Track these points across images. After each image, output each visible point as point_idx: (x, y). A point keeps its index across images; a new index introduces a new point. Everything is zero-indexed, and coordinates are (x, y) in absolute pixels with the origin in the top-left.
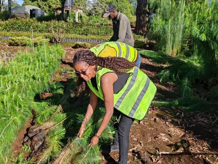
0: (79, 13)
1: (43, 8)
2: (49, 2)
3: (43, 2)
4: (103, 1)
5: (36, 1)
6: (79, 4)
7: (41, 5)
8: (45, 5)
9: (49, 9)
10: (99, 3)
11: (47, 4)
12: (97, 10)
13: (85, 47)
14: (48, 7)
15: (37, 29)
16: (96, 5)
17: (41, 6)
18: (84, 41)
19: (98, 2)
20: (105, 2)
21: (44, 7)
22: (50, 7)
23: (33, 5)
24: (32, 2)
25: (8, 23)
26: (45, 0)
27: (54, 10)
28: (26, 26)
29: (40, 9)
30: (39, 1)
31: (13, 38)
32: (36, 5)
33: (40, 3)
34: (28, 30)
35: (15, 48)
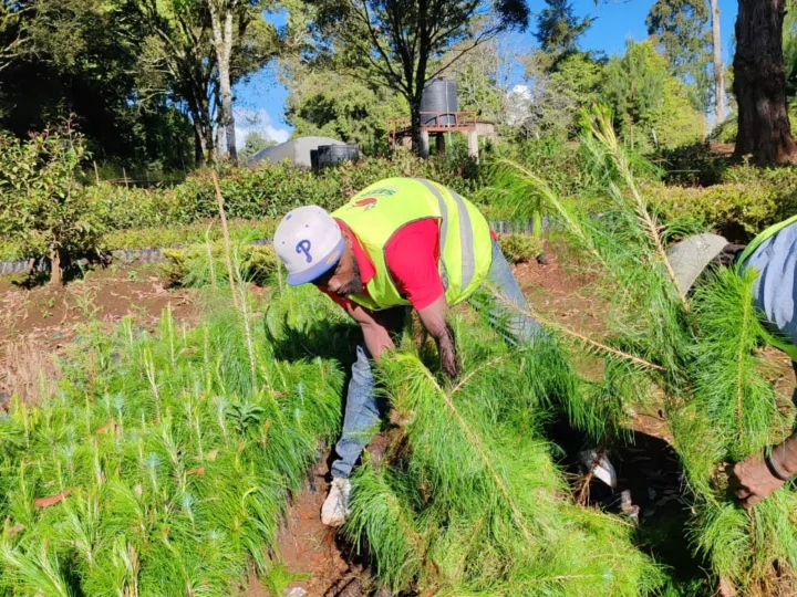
0: (482, 136)
1: (357, 140)
2: (375, 117)
3: (356, 121)
5: (332, 122)
6: (479, 107)
7: (350, 133)
8: (363, 129)
9: (376, 141)
10: (553, 93)
11: (367, 124)
12: (547, 118)
14: (373, 136)
16: (542, 102)
17: (348, 137)
18: (509, 228)
19: (550, 91)
20: (575, 86)
21: (360, 136)
22: (379, 133)
23: (323, 135)
24: (320, 127)
25: (184, 192)
26: (359, 113)
27: (390, 140)
28: (255, 198)
29: (343, 144)
30: (342, 119)
31: (174, 253)
32: (333, 133)
33: (346, 124)
34: (265, 214)
35: (186, 297)
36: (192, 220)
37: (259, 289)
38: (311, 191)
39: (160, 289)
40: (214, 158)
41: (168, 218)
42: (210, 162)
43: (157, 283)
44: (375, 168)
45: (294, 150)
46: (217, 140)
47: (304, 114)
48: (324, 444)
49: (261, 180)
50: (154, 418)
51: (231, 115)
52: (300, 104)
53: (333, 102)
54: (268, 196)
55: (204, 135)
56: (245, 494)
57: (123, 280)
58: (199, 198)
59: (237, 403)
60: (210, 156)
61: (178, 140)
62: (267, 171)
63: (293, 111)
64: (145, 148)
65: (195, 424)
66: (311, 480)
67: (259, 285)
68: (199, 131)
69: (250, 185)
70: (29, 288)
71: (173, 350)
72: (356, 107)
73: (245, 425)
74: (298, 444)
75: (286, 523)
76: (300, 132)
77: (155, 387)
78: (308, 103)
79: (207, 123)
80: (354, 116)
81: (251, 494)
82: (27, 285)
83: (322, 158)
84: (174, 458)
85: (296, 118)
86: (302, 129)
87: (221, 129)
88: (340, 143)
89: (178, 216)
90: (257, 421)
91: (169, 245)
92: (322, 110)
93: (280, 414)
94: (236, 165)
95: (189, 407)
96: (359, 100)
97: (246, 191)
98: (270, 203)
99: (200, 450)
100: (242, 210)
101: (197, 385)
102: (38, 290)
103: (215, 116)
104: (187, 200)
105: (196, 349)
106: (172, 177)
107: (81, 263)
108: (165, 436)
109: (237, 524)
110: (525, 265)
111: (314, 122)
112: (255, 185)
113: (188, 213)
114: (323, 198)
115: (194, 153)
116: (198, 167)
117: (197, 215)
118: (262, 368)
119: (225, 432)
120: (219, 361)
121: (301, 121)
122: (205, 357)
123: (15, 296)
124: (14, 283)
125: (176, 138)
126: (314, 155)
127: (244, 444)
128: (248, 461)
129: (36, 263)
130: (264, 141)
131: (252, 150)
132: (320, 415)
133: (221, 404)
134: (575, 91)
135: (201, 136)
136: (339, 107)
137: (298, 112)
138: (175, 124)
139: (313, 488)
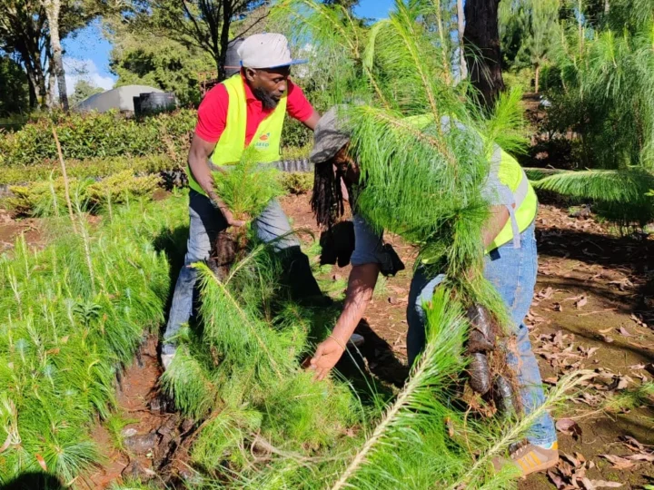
1: (174, 88)
2: (188, 69)
3: (172, 73)
5: (151, 72)
7: (167, 82)
8: (179, 79)
9: (191, 89)
11: (181, 75)
13: (298, 190)
14: (187, 86)
15: (125, 147)
17: (166, 85)
18: (292, 167)
21: (177, 85)
22: (192, 83)
23: (145, 84)
24: (141, 77)
25: (24, 137)
26: (175, 65)
27: (202, 89)
28: (87, 142)
29: (162, 91)
30: (160, 70)
31: (20, 189)
32: (153, 82)
33: (165, 75)
34: (96, 155)
35: (32, 225)
36: (32, 161)
37: (93, 217)
38: (133, 136)
39: (8, 219)
40: (48, 102)
41: (10, 159)
42: (44, 106)
43: (6, 214)
44: (186, 117)
45: (119, 98)
46: (49, 88)
47: (126, 65)
48: (147, 332)
49: (91, 127)
50: (18, 316)
51: (61, 67)
52: (123, 57)
53: (152, 55)
54: (97, 140)
55: (38, 83)
56: (90, 366)
58: (37, 142)
59: (81, 303)
60: (43, 101)
61: (13, 87)
62: (96, 119)
63: (117, 62)
65: (50, 319)
66: (139, 358)
67: (93, 214)
68: (33, 79)
69: (81, 131)
71: (27, 267)
72: (172, 60)
73: (88, 318)
74: (129, 332)
75: (121, 387)
76: (124, 81)
77: (17, 295)
78: (130, 56)
79: (40, 73)
80: (170, 68)
81: (94, 365)
83: (144, 104)
84: (37, 342)
85: (119, 68)
86: (125, 78)
87: (53, 78)
88: (159, 91)
89: (20, 157)
90: (97, 316)
91: (13, 183)
92: (143, 62)
93: (114, 310)
94: (69, 115)
95: (45, 307)
96: (174, 54)
97: (78, 136)
98: (99, 146)
99: (55, 337)
100: (76, 152)
101: (49, 291)
103: (47, 67)
104: (27, 144)
105: (45, 266)
106: (10, 121)
108: (29, 327)
109: (85, 386)
110: (304, 196)
111: (135, 72)
112: (86, 131)
113: (28, 155)
114: (144, 141)
115: (28, 98)
116: (32, 111)
117: (37, 156)
118: (99, 278)
119: (73, 324)
120: (66, 273)
121: (124, 70)
122: (54, 271)
125: (11, 85)
126: (136, 100)
127: (88, 331)
128: (91, 344)
130: (92, 88)
131: (81, 95)
132: (144, 310)
133: (70, 304)
135: (35, 84)
136: (158, 59)
137: (122, 63)
138: (10, 72)
139: (141, 364)
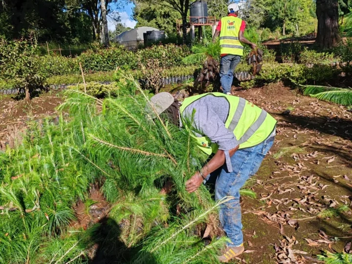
1: (165, 28)
2: (173, 17)
3: (165, 19)
4: (261, 3)
5: (154, 19)
6: (220, 13)
7: (162, 25)
8: (168, 22)
9: (174, 28)
10: (254, 6)
11: (170, 21)
12: (251, 18)
14: (172, 26)
16: (249, 10)
19: (252, 5)
20: (264, 3)
21: (167, 26)
22: (175, 24)
23: (150, 26)
24: (149, 22)
25: (80, 59)
26: (166, 15)
27: (178, 29)
30: (158, 18)
32: (155, 24)
33: (160, 21)
40: (100, 37)
41: (74, 70)
42: (99, 39)
45: (137, 33)
46: (101, 29)
47: (142, 16)
49: (111, 55)
51: (106, 19)
52: (140, 11)
53: (154, 10)
57: (54, 97)
58: (86, 62)
60: (98, 36)
64: (71, 32)
68: (94, 25)
69: (107, 57)
70: (18, 100)
72: (165, 13)
76: (140, 24)
78: (144, 10)
80: (164, 17)
82: (17, 99)
83: (149, 37)
85: (138, 17)
86: (141, 23)
88: (157, 30)
89: (78, 69)
92: (150, 14)
96: (166, 9)
97: (105, 59)
102: (21, 101)
104: (81, 63)
107: (38, 90)
111: (146, 19)
115: (92, 33)
121: (140, 18)
123: (12, 103)
124: (12, 98)
125: (85, 27)
126: (145, 35)
129: (20, 90)
130: (124, 28)
131: (119, 32)
134: (264, 5)
135: (95, 27)
136: (158, 12)
137: (139, 14)
138: (84, 21)
